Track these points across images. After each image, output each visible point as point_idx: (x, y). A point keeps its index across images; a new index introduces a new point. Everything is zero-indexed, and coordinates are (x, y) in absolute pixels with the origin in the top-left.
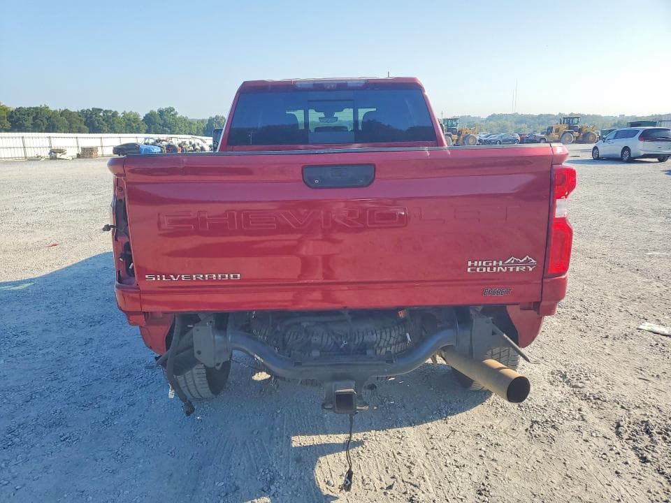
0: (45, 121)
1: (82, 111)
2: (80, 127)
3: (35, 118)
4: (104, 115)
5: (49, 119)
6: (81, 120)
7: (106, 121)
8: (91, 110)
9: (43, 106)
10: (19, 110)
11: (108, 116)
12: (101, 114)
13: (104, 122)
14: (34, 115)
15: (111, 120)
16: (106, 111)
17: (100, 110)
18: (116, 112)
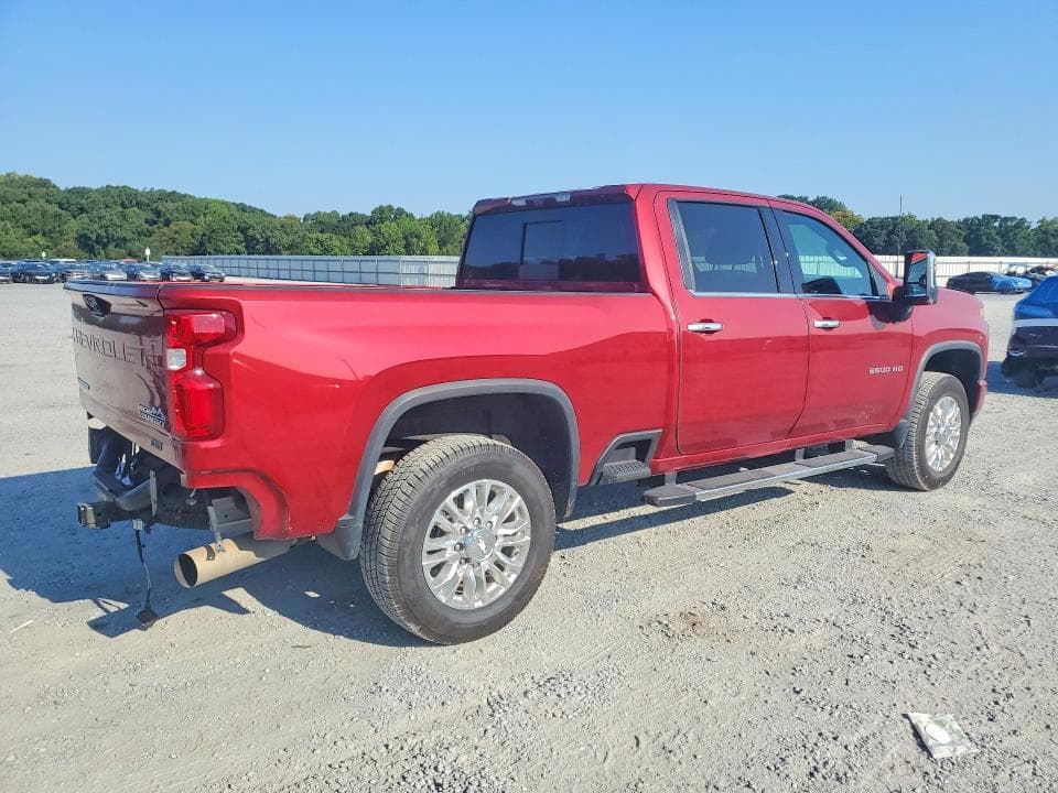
0: (904, 236)
1: (966, 220)
2: (955, 245)
3: (890, 233)
4: (1000, 226)
5: (910, 233)
6: (960, 234)
7: (1002, 236)
8: (980, 217)
9: (906, 214)
10: (870, 222)
11: (1006, 228)
12: (997, 224)
13: (998, 237)
14: (891, 228)
15: (1011, 234)
16: (1006, 219)
17: (995, 218)
18: (1023, 220)
